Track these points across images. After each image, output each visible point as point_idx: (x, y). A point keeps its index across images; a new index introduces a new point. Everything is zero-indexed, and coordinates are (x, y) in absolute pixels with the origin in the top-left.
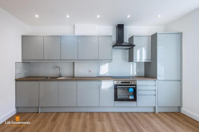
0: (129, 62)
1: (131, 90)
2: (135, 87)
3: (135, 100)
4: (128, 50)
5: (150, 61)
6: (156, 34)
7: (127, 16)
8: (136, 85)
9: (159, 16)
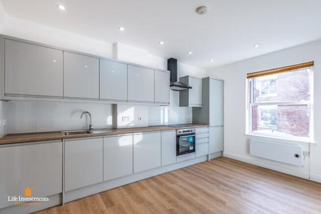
0: (180, 106)
1: (191, 140)
2: (193, 135)
3: (194, 150)
4: (179, 92)
5: (201, 106)
6: (208, 78)
7: (188, 53)
8: (194, 134)
9: (212, 60)
